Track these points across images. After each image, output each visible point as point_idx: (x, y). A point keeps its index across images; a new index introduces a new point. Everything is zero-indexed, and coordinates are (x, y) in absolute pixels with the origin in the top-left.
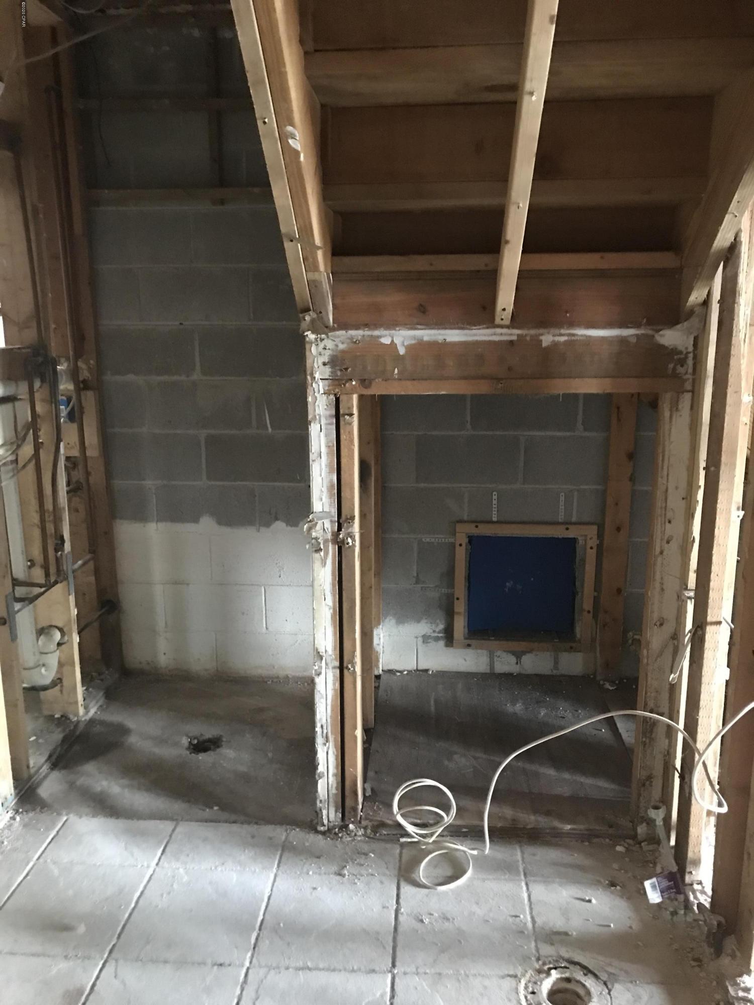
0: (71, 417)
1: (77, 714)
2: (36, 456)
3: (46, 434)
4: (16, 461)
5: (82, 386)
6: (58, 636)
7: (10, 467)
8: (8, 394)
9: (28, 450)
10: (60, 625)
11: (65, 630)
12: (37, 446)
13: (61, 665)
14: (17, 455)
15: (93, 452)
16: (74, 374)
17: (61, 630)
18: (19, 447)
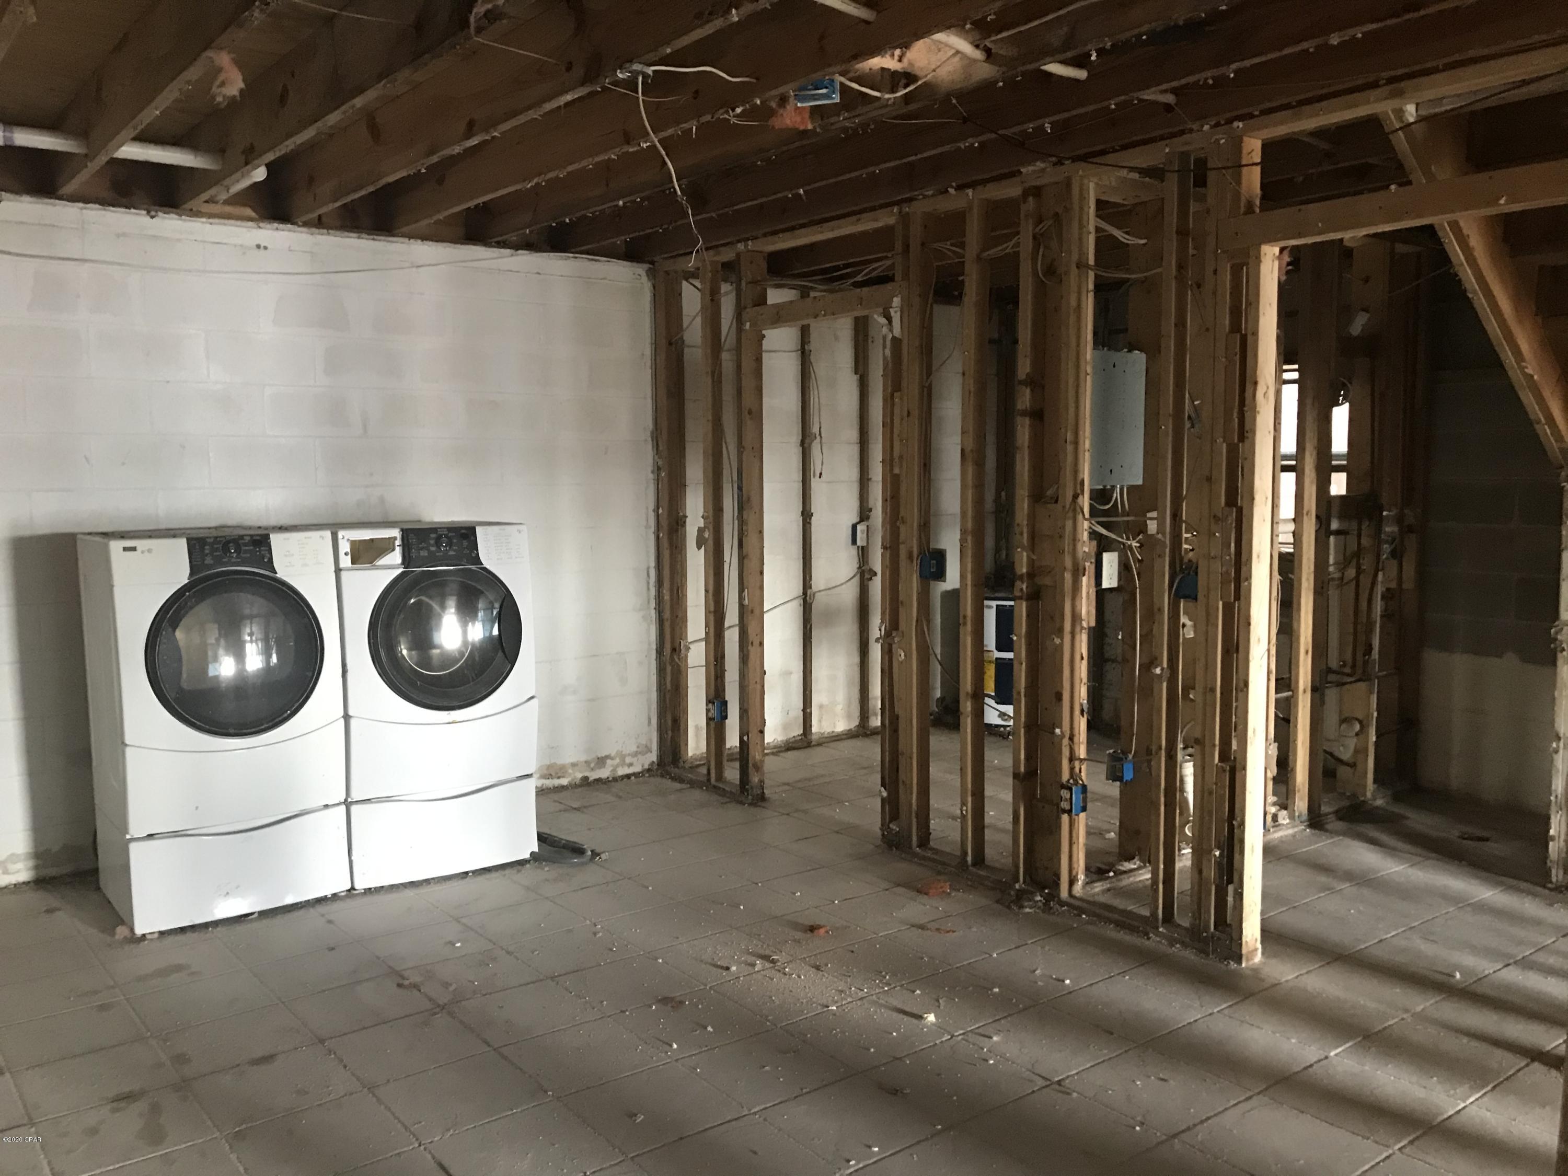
0: (1394, 554)
1: (1365, 795)
2: (1357, 578)
3: (1367, 563)
4: (1342, 578)
5: (1406, 530)
6: (1357, 727)
7: (1337, 582)
8: (1341, 528)
9: (1351, 573)
10: (1360, 717)
11: (1364, 722)
12: (1359, 571)
13: (1356, 751)
14: (1343, 574)
15: (1408, 584)
16: (1399, 520)
17: (1360, 722)
18: (1344, 568)
